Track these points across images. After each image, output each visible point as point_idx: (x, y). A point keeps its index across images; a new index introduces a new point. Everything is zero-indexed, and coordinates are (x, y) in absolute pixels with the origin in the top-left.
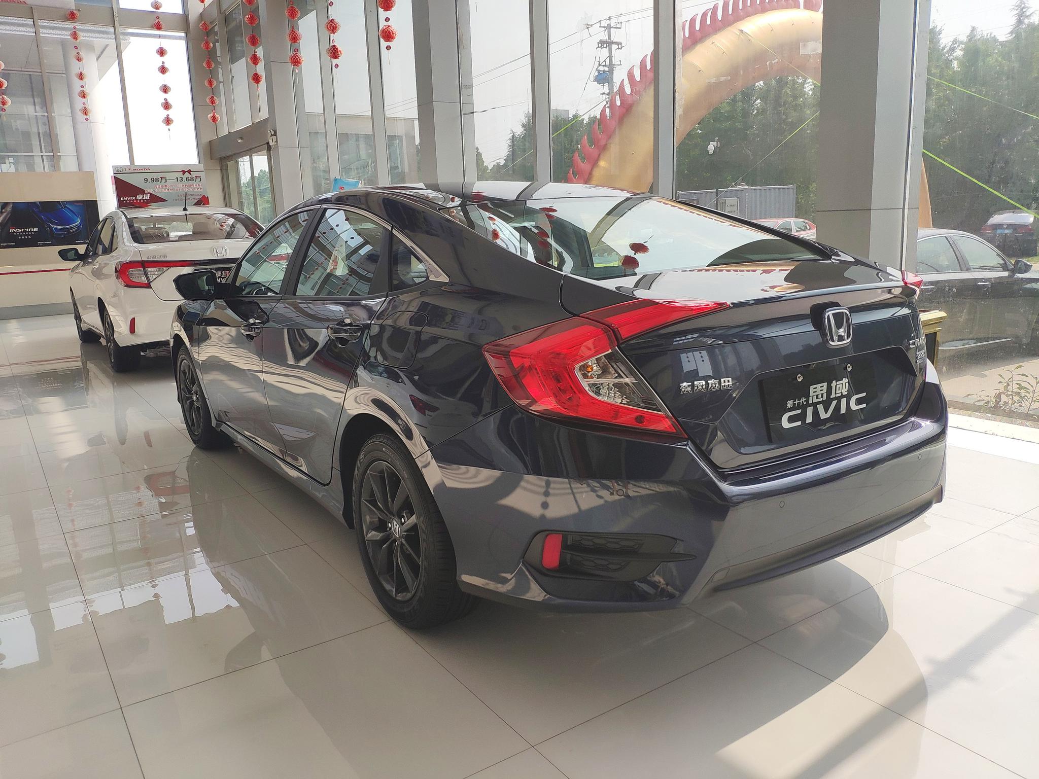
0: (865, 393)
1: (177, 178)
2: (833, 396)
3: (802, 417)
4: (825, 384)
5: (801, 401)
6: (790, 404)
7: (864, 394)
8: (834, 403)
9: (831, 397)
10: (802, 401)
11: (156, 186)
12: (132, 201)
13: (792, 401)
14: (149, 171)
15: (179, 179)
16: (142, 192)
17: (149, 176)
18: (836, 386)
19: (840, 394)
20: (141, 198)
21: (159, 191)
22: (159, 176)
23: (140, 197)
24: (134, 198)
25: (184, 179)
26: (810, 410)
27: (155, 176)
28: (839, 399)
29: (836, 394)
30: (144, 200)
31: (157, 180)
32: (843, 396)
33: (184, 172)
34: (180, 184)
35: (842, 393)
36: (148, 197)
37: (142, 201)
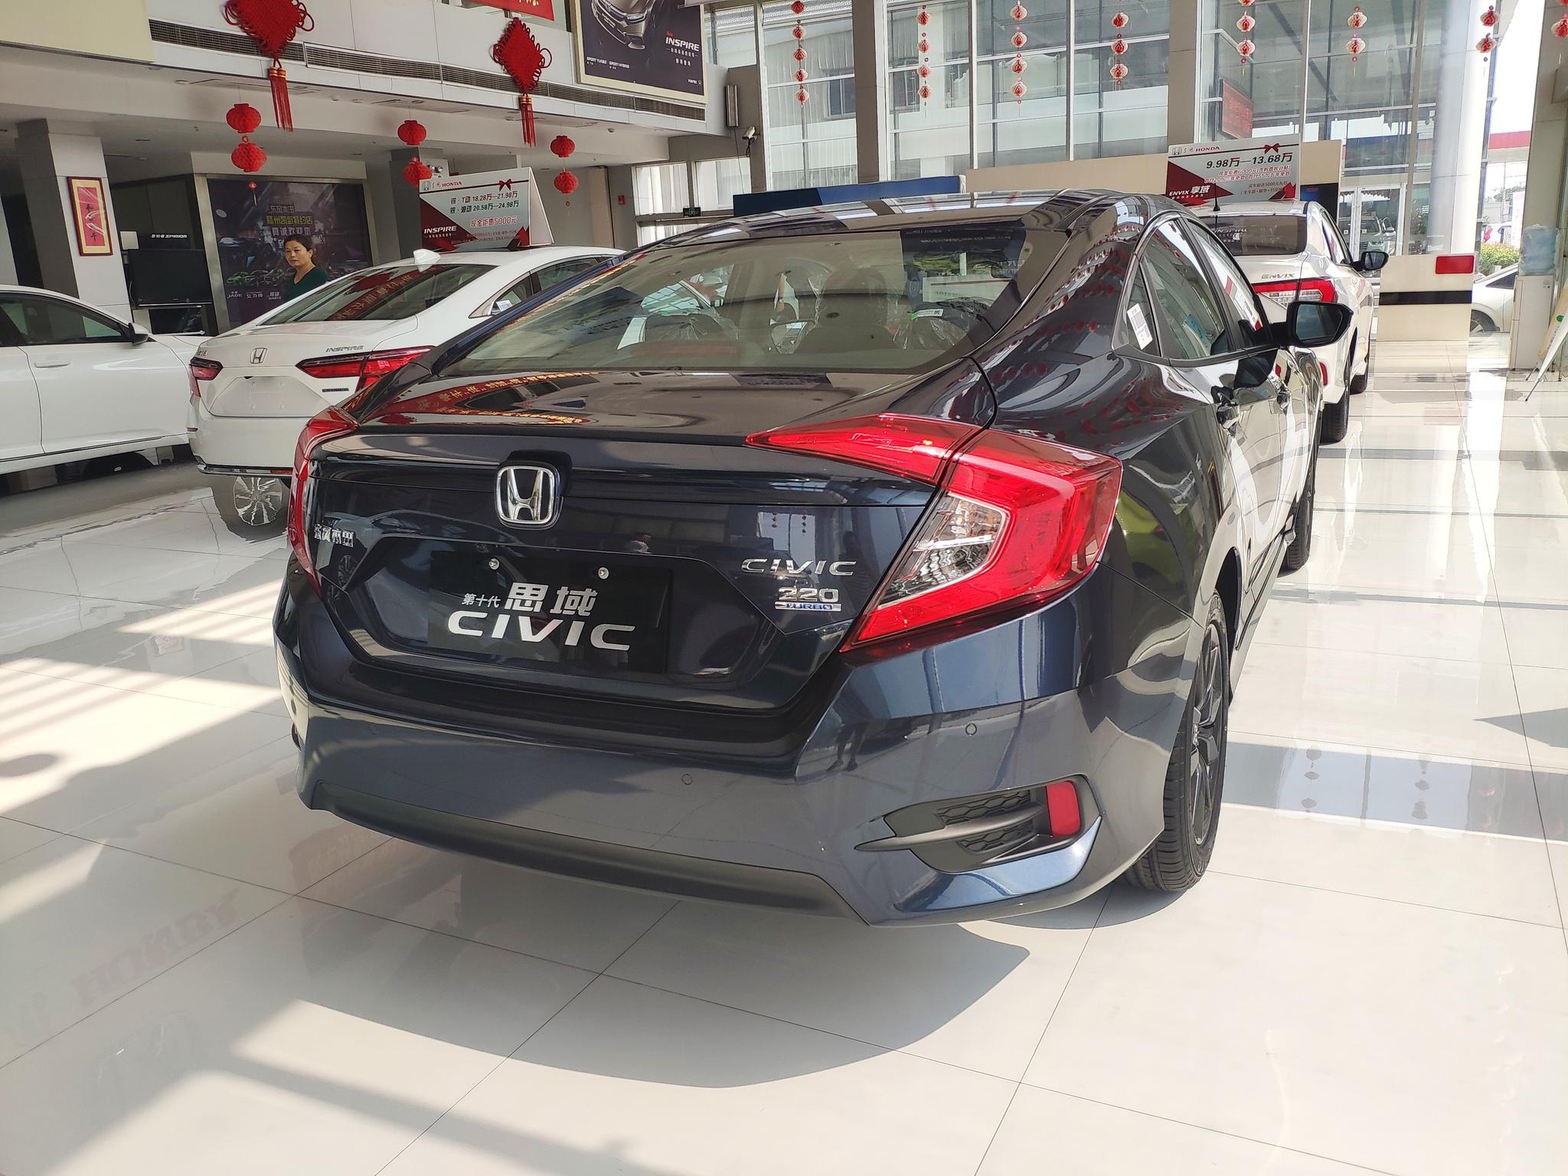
0: (634, 627)
1: (1255, 158)
2: (556, 610)
3: (487, 625)
4: (544, 589)
5: (490, 601)
6: (469, 599)
7: (631, 628)
8: (554, 624)
9: (552, 611)
10: (493, 602)
11: (1221, 173)
12: (1183, 197)
13: (474, 596)
14: (1217, 150)
15: (1258, 160)
16: (1200, 182)
17: (1214, 159)
18: (566, 597)
19: (573, 613)
20: (1197, 191)
21: (1224, 180)
22: (1228, 156)
23: (1195, 190)
24: (1187, 192)
25: (1266, 159)
26: (503, 621)
27: (1223, 157)
28: (567, 621)
29: (563, 608)
30: (1199, 194)
31: (1225, 163)
32: (577, 617)
33: (1267, 148)
34: (1257, 168)
35: (577, 611)
36: (1206, 189)
37: (1197, 196)
